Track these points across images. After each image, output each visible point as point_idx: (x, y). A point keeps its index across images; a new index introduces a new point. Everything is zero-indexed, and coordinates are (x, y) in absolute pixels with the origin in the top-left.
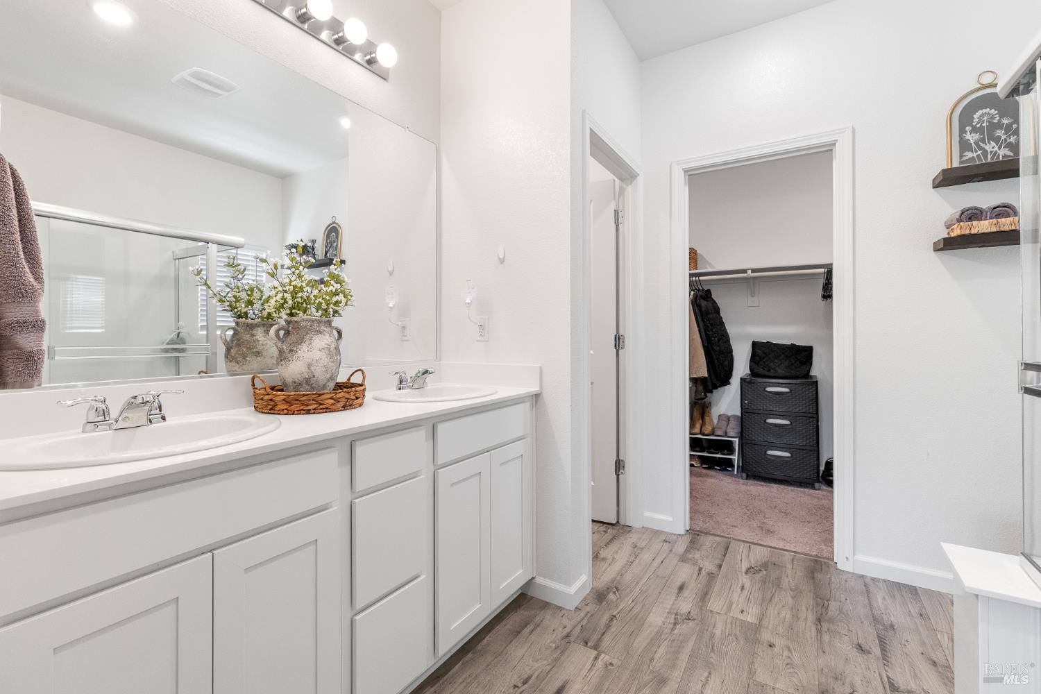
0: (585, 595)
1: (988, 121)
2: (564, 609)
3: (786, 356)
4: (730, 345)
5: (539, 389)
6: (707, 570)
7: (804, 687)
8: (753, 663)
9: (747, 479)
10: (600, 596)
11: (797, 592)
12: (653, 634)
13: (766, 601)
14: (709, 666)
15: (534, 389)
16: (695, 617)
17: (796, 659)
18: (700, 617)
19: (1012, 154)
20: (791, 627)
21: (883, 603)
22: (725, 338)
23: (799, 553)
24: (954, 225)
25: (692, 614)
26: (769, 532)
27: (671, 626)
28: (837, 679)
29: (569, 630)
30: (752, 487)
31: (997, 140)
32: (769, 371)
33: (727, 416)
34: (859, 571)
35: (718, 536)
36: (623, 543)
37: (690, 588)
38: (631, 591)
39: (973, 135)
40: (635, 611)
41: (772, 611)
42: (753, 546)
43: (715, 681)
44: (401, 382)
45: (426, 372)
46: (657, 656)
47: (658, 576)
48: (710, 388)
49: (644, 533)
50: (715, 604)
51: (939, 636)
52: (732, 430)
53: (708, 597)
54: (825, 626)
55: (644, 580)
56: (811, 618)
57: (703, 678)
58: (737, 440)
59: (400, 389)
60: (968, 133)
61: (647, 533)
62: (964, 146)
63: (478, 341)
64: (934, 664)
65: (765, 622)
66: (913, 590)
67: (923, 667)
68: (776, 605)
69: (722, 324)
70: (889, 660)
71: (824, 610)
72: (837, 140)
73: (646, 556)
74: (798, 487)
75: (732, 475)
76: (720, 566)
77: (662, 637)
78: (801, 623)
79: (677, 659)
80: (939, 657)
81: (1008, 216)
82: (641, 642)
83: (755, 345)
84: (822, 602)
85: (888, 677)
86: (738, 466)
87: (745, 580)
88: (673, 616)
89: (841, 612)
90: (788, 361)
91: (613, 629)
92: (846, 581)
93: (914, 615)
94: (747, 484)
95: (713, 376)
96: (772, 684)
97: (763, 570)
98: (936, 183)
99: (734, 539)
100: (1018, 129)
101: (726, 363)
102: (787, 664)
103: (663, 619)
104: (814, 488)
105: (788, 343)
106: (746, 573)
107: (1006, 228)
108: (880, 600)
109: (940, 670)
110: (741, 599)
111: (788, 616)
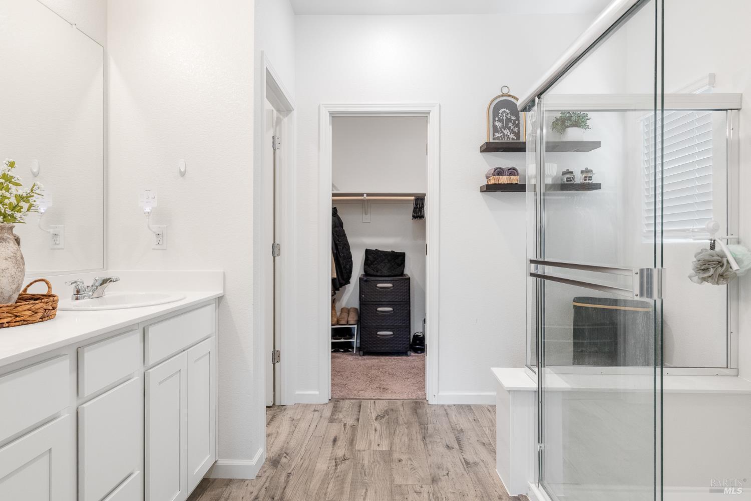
0: (262, 465)
1: (505, 116)
2: (247, 480)
3: (388, 260)
4: (350, 253)
5: (222, 292)
6: (350, 424)
7: (423, 479)
8: (391, 475)
9: (363, 355)
10: (275, 462)
11: (409, 424)
12: (322, 477)
13: (392, 434)
14: (365, 486)
15: (219, 292)
16: (349, 457)
17: (415, 464)
18: (352, 456)
19: (515, 138)
20: (409, 446)
21: (455, 419)
22: (346, 246)
23: (405, 399)
24: (491, 177)
25: (346, 456)
26: (385, 389)
27: (334, 468)
28: (439, 468)
29: (256, 494)
30: (368, 361)
31: (509, 128)
32: (377, 272)
33: (347, 309)
34: (441, 403)
35: (352, 399)
36: (282, 419)
37: (341, 439)
38: (298, 453)
39: (499, 123)
40: (305, 465)
41: (397, 440)
42: (376, 401)
43: (371, 493)
44: (78, 292)
45: (105, 281)
46: (329, 490)
47: (316, 437)
48: (338, 286)
49: (297, 409)
50: (360, 445)
51: (484, 429)
52: (352, 319)
53: (355, 442)
54: (428, 440)
55: (306, 442)
56: (420, 437)
57: (363, 494)
58: (356, 326)
59: (77, 299)
60: (497, 122)
61: (299, 407)
62: (495, 129)
63: (154, 249)
64: (484, 444)
65: (394, 448)
66: (469, 407)
67: (479, 448)
68: (398, 435)
69: (345, 235)
70: (463, 449)
71: (426, 431)
72: (430, 111)
73: (303, 425)
74: (397, 356)
75: (352, 355)
76: (358, 419)
77: (329, 477)
78: (415, 442)
79: (343, 488)
80: (485, 440)
81: (515, 175)
82: (315, 484)
83: (368, 252)
84: (423, 426)
85: (464, 459)
86: (356, 347)
87: (376, 424)
88: (334, 461)
89: (435, 429)
90: (389, 264)
91: (291, 483)
92: (435, 410)
93: (472, 421)
94: (364, 359)
95: (340, 277)
96: (405, 483)
97: (386, 415)
98: (482, 150)
99: (363, 399)
100: (519, 123)
101: (348, 267)
102: (411, 469)
103: (327, 465)
104: (407, 355)
105: (390, 250)
106: (376, 419)
107: (514, 182)
108: (454, 417)
109: (487, 447)
110: (377, 437)
111: (406, 440)
